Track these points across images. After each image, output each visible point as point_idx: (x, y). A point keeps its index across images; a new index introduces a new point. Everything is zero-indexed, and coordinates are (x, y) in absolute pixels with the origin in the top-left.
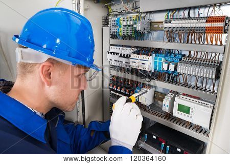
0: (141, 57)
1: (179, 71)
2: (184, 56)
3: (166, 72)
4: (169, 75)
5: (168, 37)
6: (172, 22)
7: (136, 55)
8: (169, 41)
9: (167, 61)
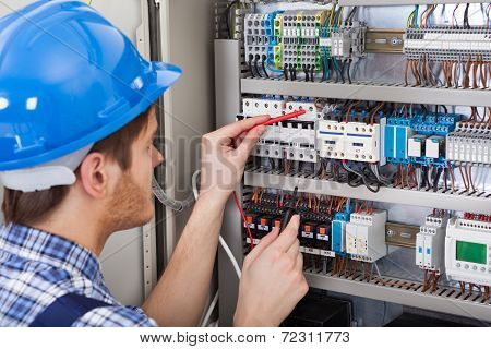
0: (350, 127)
1: (449, 156)
2: (461, 118)
3: (417, 163)
4: (425, 169)
5: (416, 74)
6: (426, 36)
7: (333, 123)
8: (418, 84)
9: (417, 133)
